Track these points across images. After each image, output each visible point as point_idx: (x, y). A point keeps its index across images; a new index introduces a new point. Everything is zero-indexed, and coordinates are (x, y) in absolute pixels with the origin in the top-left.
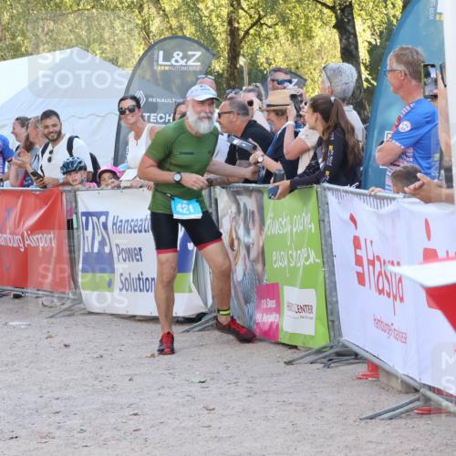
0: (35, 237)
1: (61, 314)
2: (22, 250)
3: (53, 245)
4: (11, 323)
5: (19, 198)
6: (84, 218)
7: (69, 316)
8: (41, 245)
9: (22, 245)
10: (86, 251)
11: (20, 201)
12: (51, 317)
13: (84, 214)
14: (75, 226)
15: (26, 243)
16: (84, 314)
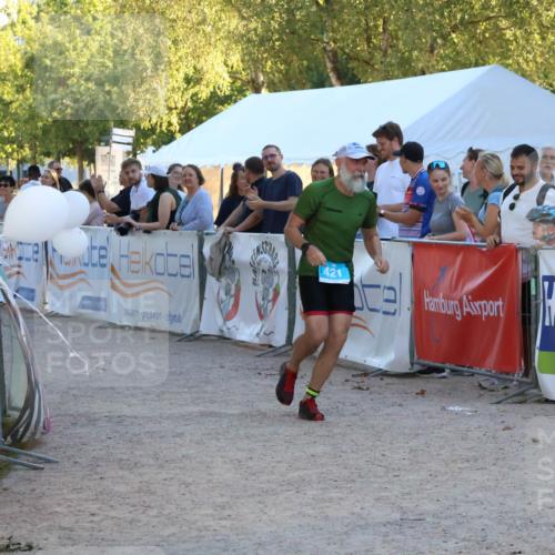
0: (477, 304)
1: (510, 401)
2: (459, 319)
3: (502, 315)
4: (451, 408)
5: (458, 254)
6: (546, 284)
7: (521, 402)
8: (485, 314)
9: (459, 312)
10: (547, 324)
11: (459, 259)
12: (498, 403)
13: (546, 278)
14: (533, 292)
15: (465, 310)
16: (539, 401)
